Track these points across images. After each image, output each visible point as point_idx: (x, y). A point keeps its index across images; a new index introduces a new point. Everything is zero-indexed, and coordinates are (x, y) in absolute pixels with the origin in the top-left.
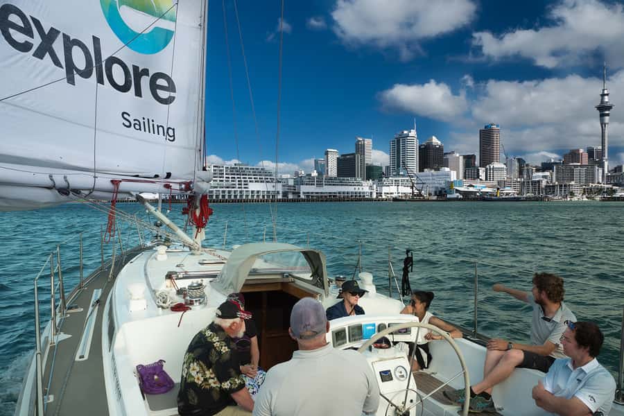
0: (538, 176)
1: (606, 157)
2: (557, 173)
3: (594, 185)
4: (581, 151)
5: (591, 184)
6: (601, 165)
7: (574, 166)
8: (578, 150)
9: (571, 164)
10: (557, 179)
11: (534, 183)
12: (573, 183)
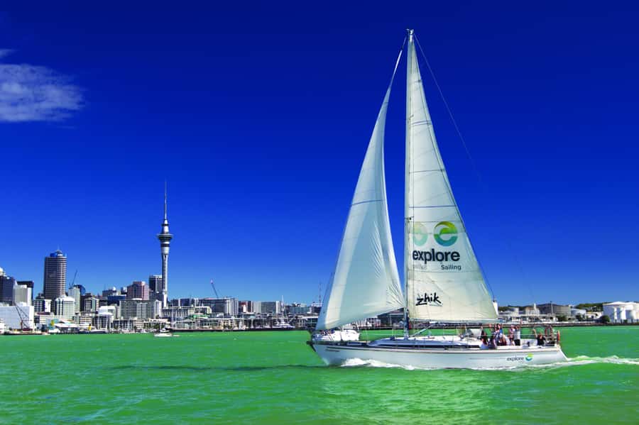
0: (104, 310)
1: (166, 289)
2: (122, 308)
3: (153, 320)
4: (143, 283)
5: (150, 319)
6: (161, 298)
7: (137, 301)
8: (141, 283)
9: (134, 299)
10: (122, 315)
11: (103, 318)
12: (136, 319)
